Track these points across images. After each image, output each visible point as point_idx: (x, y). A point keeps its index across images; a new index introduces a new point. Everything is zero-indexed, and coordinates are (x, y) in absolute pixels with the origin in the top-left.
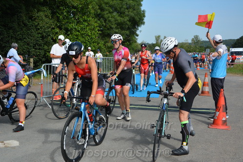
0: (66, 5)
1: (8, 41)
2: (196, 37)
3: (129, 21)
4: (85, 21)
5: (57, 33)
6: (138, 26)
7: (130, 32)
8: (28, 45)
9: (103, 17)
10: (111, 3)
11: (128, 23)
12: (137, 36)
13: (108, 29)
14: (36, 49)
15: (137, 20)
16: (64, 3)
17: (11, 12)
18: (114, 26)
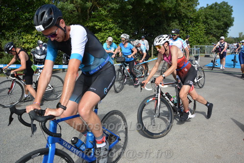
3: (224, 24)
4: (197, 25)
5: (181, 33)
6: (229, 27)
7: (224, 31)
9: (207, 23)
10: (212, 14)
11: (223, 25)
12: (228, 33)
13: (210, 30)
15: (228, 24)
16: (186, 16)
17: (160, 24)
18: (213, 28)
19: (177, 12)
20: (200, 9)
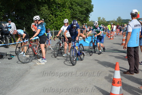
0: (55, 3)
1: (29, 21)
2: (119, 18)
3: (86, 10)
4: (64, 10)
5: (51, 17)
6: (90, 12)
7: (86, 16)
9: (72, 8)
10: (76, 1)
11: (85, 11)
12: (90, 17)
13: (75, 14)
15: (89, 10)
17: (30, 8)
18: (78, 13)
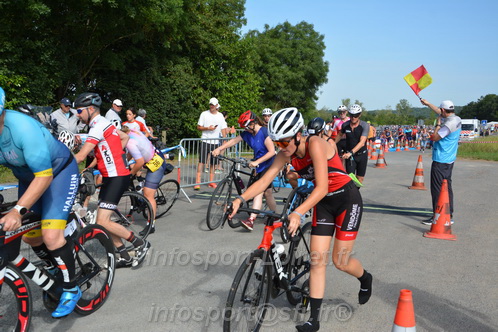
0: (214, 54)
2: (404, 102)
3: (305, 77)
4: (240, 77)
5: (200, 95)
6: (318, 84)
7: (306, 94)
8: (159, 111)
9: (266, 72)
10: (279, 51)
11: (303, 80)
12: (317, 99)
13: (274, 89)
14: (170, 117)
15: (316, 77)
16: (211, 52)
17: (139, 66)
18: (282, 85)
19: (187, 39)
20: (247, 36)
